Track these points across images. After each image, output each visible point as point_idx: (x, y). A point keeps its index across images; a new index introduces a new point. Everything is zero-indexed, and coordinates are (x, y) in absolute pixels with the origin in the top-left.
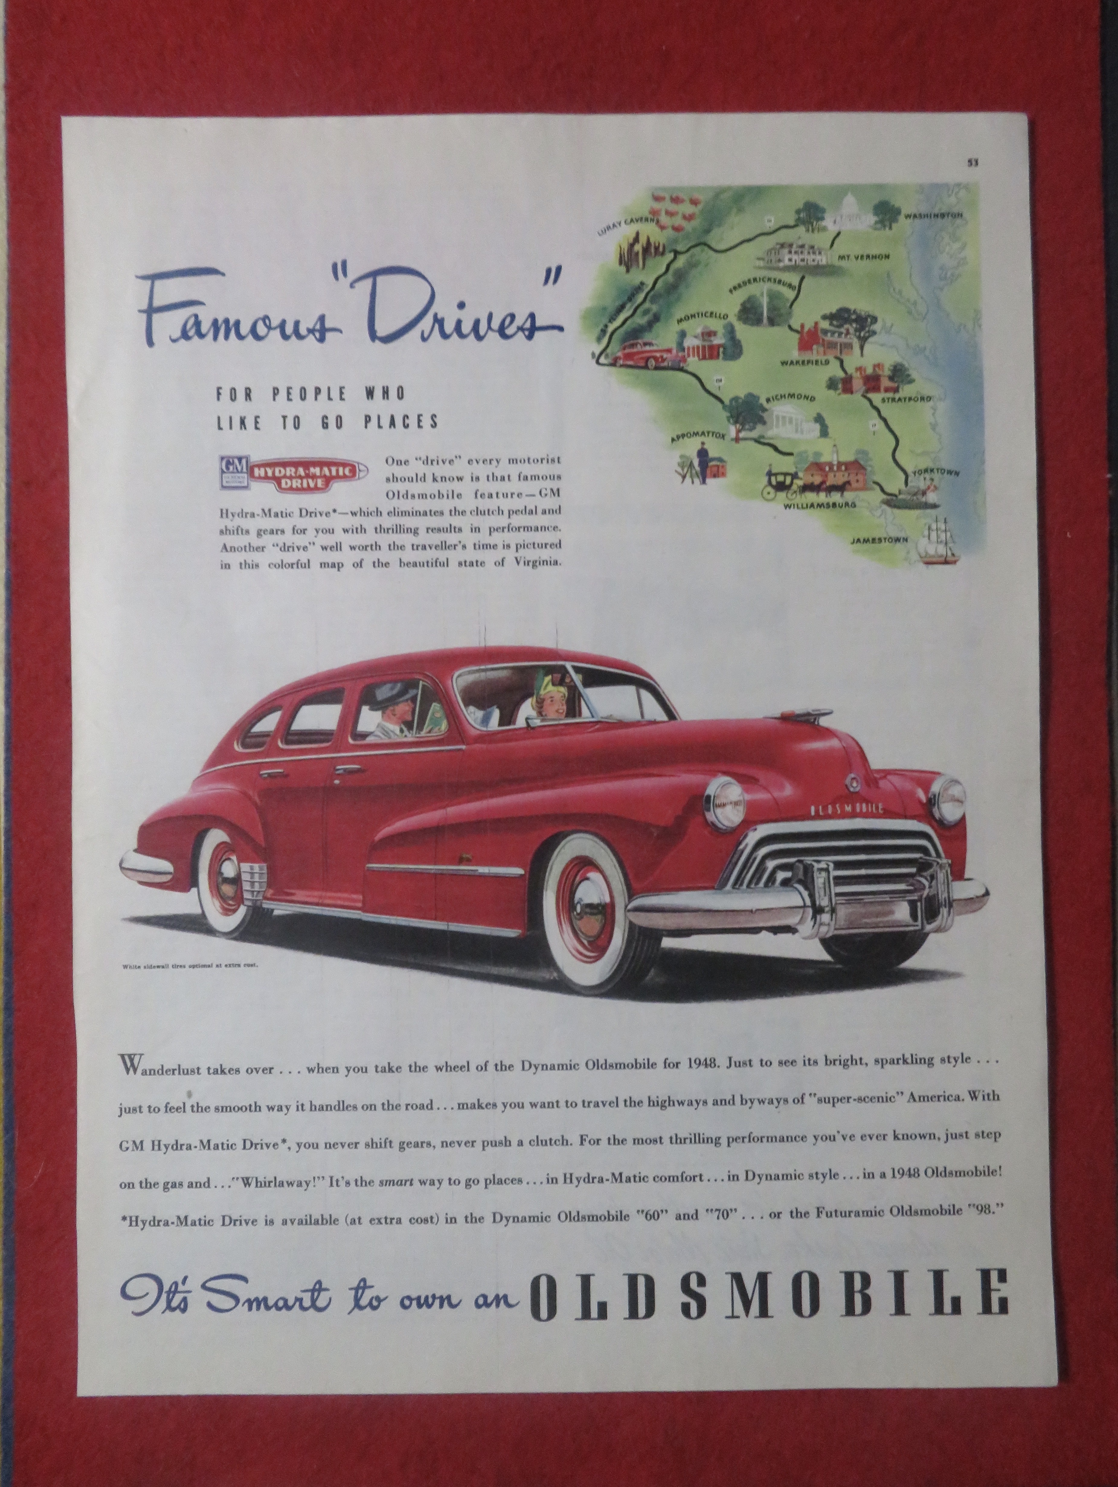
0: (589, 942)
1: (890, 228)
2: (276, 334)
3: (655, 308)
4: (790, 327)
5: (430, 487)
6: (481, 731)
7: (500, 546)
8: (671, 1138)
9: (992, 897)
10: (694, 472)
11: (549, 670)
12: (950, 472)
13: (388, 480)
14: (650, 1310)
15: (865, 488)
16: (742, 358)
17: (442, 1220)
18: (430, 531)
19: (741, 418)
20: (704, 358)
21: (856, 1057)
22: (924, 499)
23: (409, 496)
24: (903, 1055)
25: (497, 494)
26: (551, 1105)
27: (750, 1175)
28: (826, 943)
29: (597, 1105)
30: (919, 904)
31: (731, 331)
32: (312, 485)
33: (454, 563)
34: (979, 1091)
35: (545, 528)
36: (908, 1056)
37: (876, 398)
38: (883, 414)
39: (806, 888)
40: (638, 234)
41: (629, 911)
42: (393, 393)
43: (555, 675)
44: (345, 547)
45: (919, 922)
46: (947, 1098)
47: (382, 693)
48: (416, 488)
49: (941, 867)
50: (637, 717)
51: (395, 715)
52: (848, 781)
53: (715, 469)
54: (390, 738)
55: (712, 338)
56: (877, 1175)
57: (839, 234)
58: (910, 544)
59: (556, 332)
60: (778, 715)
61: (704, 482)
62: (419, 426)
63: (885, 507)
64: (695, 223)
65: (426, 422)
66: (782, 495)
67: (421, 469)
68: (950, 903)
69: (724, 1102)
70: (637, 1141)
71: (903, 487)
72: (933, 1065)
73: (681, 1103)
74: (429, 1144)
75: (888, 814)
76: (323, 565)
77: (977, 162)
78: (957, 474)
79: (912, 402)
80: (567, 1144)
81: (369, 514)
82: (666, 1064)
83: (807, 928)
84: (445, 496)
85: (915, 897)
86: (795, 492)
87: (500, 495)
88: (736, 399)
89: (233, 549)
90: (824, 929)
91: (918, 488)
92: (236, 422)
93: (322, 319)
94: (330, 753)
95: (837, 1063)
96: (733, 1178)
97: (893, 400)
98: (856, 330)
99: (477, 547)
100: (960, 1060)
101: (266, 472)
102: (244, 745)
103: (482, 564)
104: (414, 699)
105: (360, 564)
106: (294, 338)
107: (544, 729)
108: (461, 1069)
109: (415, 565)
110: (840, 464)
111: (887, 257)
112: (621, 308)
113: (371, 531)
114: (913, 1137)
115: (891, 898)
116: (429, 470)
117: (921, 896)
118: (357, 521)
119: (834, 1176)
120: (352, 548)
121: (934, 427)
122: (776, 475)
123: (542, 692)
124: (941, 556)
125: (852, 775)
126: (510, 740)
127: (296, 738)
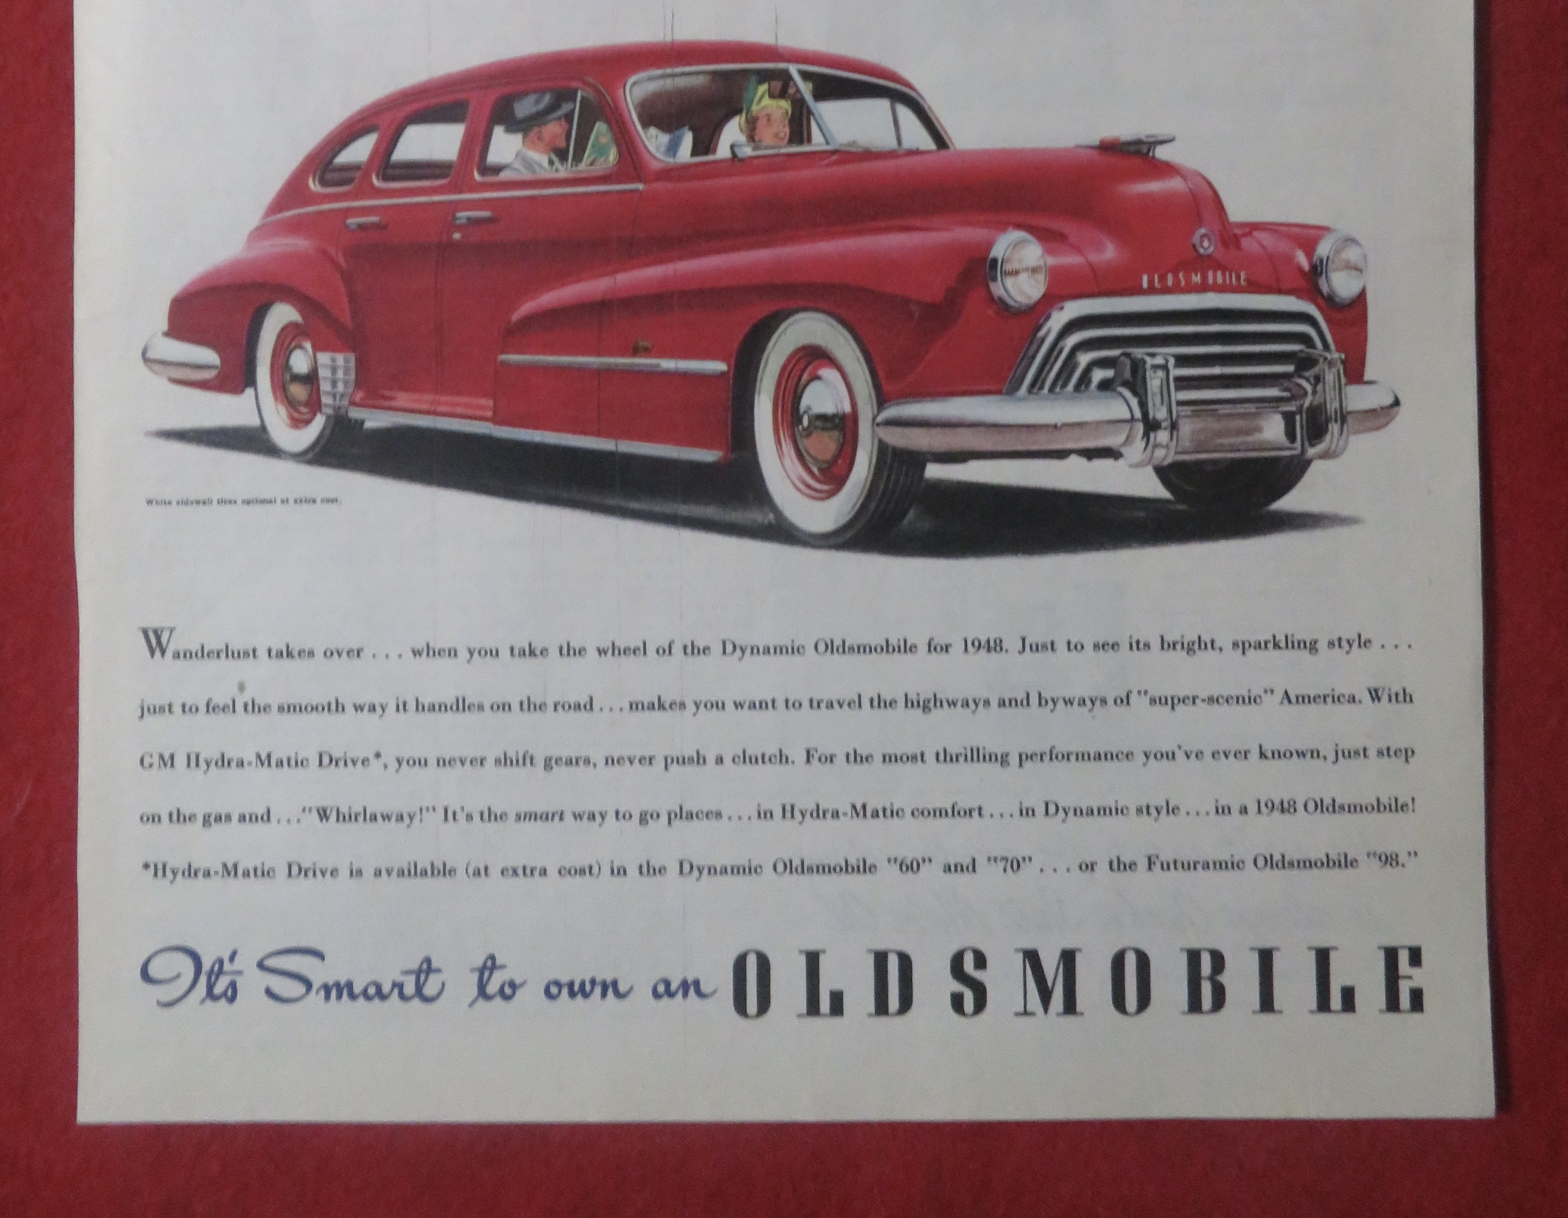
0: (820, 469)
6: (665, 162)
8: (937, 755)
9: (1403, 409)
11: (764, 76)
14: (906, 1003)
17: (606, 870)
21: (1206, 638)
24: (1274, 637)
26: (763, 705)
27: (1051, 809)
28: (1163, 473)
29: (830, 705)
30: (1298, 418)
34: (1384, 689)
36: (1281, 638)
39: (1135, 393)
41: (878, 425)
43: (774, 83)
45: (1298, 444)
46: (1337, 699)
47: (524, 108)
49: (1331, 364)
50: (894, 145)
51: (539, 139)
52: (1196, 239)
54: (534, 172)
56: (1235, 810)
60: (1096, 143)
68: (1343, 417)
69: (1013, 702)
70: (887, 759)
72: (1317, 651)
73: (952, 704)
74: (587, 761)
75: (1254, 287)
80: (787, 761)
82: (931, 647)
83: (1136, 451)
85: (1291, 407)
90: (1160, 453)
94: (447, 193)
95: (1179, 647)
96: (1027, 812)
100: (1356, 644)
102: (323, 182)
104: (569, 117)
107: (756, 161)
108: (634, 652)
114: (1288, 755)
115: (1257, 408)
117: (1302, 406)
119: (1172, 810)
123: (755, 108)
125: (1203, 231)
126: (708, 177)
127: (397, 172)
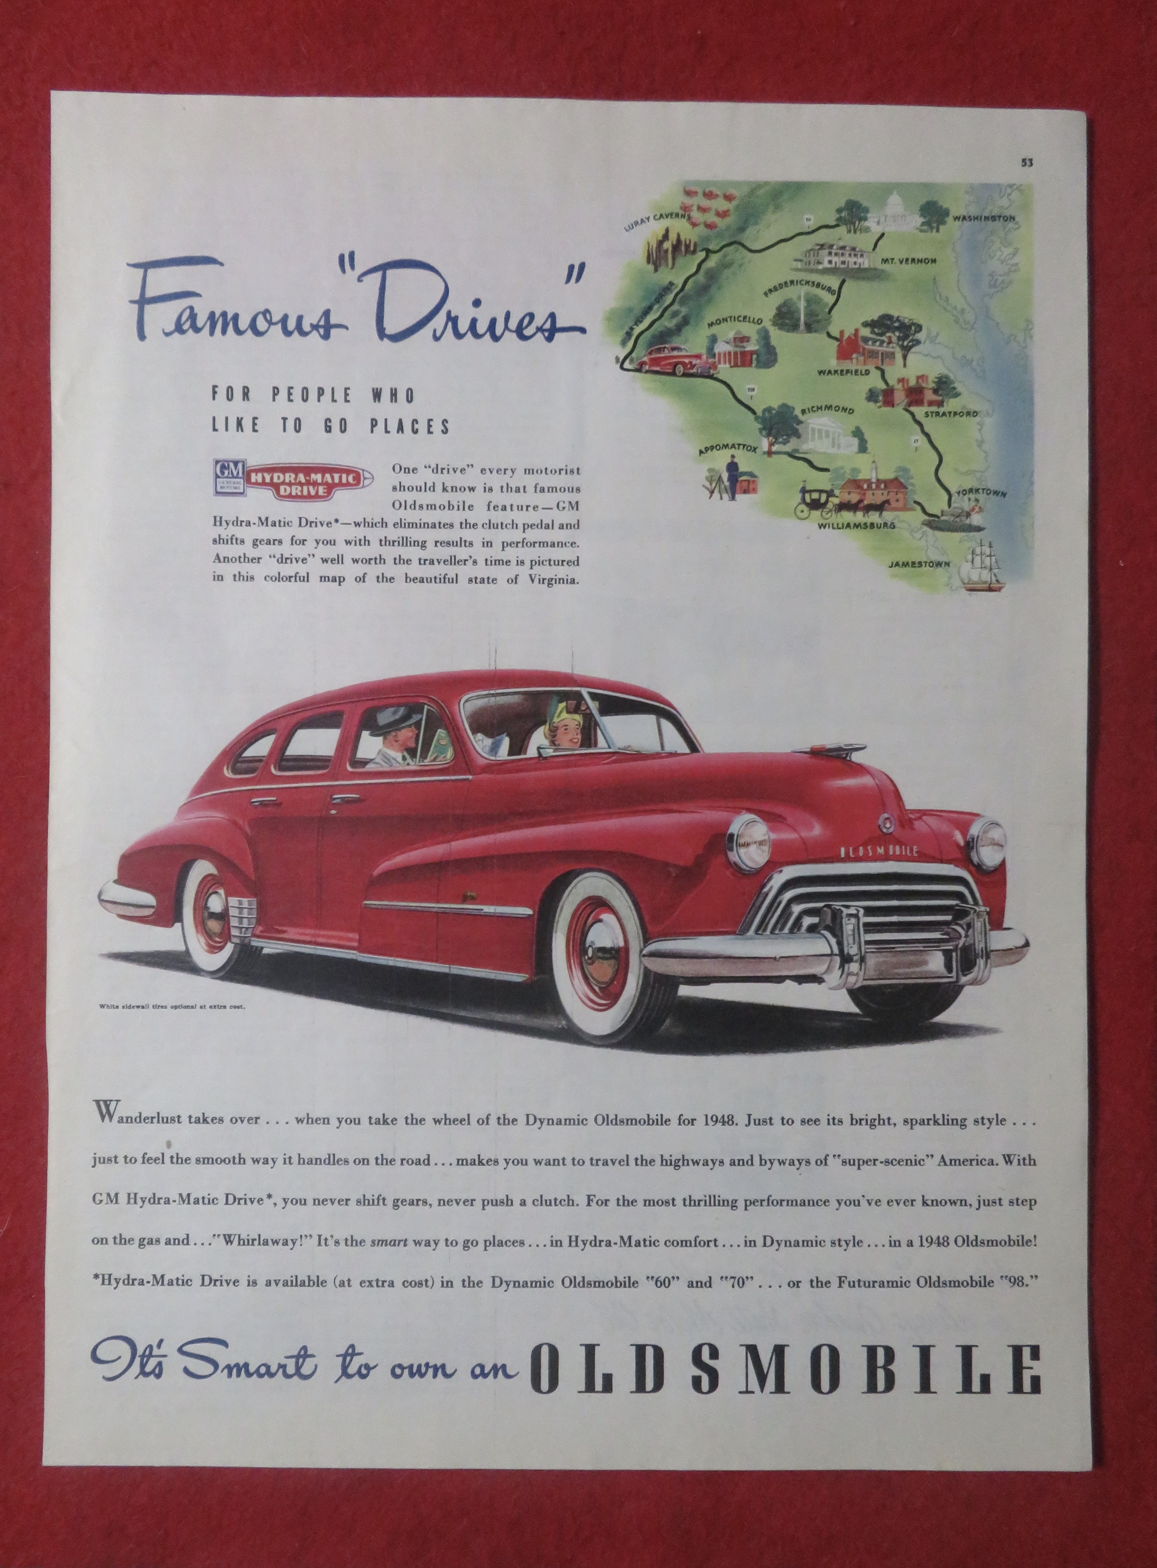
0: (600, 988)
1: (937, 230)
2: (277, 330)
3: (684, 310)
4: (828, 334)
5: (439, 498)
6: (489, 759)
7: (513, 562)
8: (684, 1202)
9: (1031, 948)
12: (996, 493)
13: (394, 489)
14: (658, 1384)
15: (904, 508)
16: (776, 365)
17: (438, 1283)
18: (438, 544)
19: (773, 430)
20: (735, 365)
21: (883, 1116)
23: (417, 507)
24: (934, 1116)
25: (511, 506)
26: (555, 1162)
27: (768, 1241)
28: (854, 994)
29: (605, 1164)
30: (954, 954)
31: (764, 337)
33: (463, 580)
34: (1014, 1155)
35: (562, 544)
36: (939, 1116)
37: (919, 411)
38: (926, 429)
39: (834, 935)
40: (667, 230)
41: (644, 956)
42: (401, 396)
44: (347, 560)
45: (954, 973)
46: (981, 1165)
47: (384, 718)
48: (424, 498)
49: (978, 915)
50: (658, 749)
55: (744, 344)
56: (903, 1243)
57: (881, 236)
58: (951, 569)
59: (577, 334)
60: (807, 749)
62: (429, 432)
63: (925, 528)
64: (729, 220)
65: (437, 427)
66: (815, 514)
67: (430, 477)
68: (987, 954)
69: (741, 1162)
70: (647, 1202)
71: (945, 507)
72: (965, 1126)
73: (696, 1162)
74: (424, 1202)
75: (924, 858)
76: (323, 579)
77: (1030, 161)
78: (1003, 495)
79: (956, 417)
80: (572, 1205)
81: (373, 525)
82: (681, 1120)
83: (833, 977)
84: (456, 508)
85: (949, 947)
86: (830, 511)
87: (514, 508)
88: (768, 409)
89: (227, 560)
90: (852, 979)
91: (961, 509)
92: (232, 424)
93: (326, 314)
94: (326, 780)
95: (863, 1122)
96: (750, 1244)
97: (937, 414)
98: (898, 339)
99: (488, 562)
100: (994, 1121)
102: (235, 771)
103: (494, 581)
104: (418, 725)
105: (362, 579)
106: (296, 334)
107: (556, 760)
108: (461, 1122)
109: (422, 580)
110: (878, 482)
111: (933, 261)
112: (647, 310)
113: (374, 543)
114: (944, 1205)
115: (924, 947)
116: (438, 479)
117: (956, 945)
118: (360, 532)
119: (857, 1243)
120: (355, 561)
121: (979, 444)
123: (556, 720)
124: (984, 582)
126: (520, 770)
127: (290, 764)
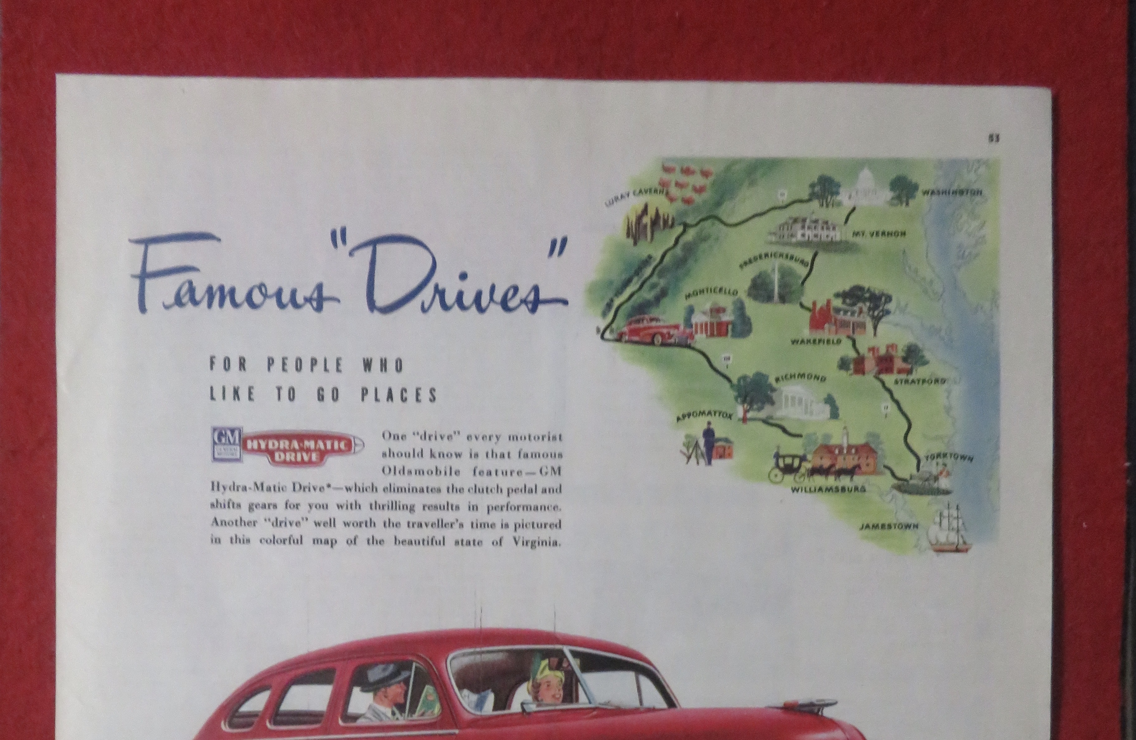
1: (907, 204)
2: (272, 302)
3: (662, 282)
4: (802, 306)
5: (427, 463)
6: (474, 715)
7: (499, 525)
10: (699, 452)
11: (546, 654)
12: (963, 457)
13: (384, 455)
15: (875, 472)
16: (752, 335)
18: (426, 508)
19: (748, 399)
20: (712, 335)
22: (936, 485)
23: (406, 472)
25: (496, 471)
31: (740, 308)
32: (306, 458)
33: (450, 542)
35: (545, 508)
37: (889, 379)
38: (896, 396)
40: (646, 207)
42: (391, 366)
43: (552, 659)
44: (339, 524)
47: (375, 674)
48: (413, 464)
50: (637, 704)
51: (386, 697)
53: (721, 451)
54: (381, 720)
55: (721, 315)
57: (854, 209)
58: (920, 531)
59: (560, 306)
60: (781, 705)
61: (709, 463)
62: (418, 400)
63: (895, 492)
64: (706, 195)
65: (425, 395)
66: (789, 478)
67: (417, 444)
71: (914, 472)
76: (316, 541)
77: (998, 137)
78: (971, 459)
79: (926, 385)
81: (364, 490)
84: (443, 473)
86: (803, 475)
87: (500, 473)
88: (744, 378)
89: (224, 523)
91: (930, 473)
92: (230, 393)
93: (319, 287)
94: (320, 734)
97: (907, 381)
98: (870, 309)
99: (475, 525)
101: (259, 445)
102: (231, 725)
103: (480, 543)
104: (406, 681)
105: (353, 542)
106: (290, 306)
107: (539, 715)
109: (411, 543)
110: (850, 447)
111: (904, 234)
112: (627, 282)
113: (366, 507)
116: (427, 446)
118: (351, 497)
120: (347, 524)
121: (948, 410)
122: (784, 457)
123: (539, 677)
124: (953, 544)
126: (505, 725)
127: (284, 718)
